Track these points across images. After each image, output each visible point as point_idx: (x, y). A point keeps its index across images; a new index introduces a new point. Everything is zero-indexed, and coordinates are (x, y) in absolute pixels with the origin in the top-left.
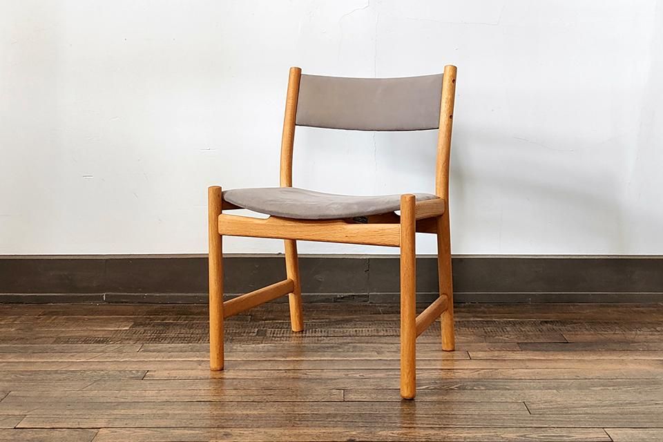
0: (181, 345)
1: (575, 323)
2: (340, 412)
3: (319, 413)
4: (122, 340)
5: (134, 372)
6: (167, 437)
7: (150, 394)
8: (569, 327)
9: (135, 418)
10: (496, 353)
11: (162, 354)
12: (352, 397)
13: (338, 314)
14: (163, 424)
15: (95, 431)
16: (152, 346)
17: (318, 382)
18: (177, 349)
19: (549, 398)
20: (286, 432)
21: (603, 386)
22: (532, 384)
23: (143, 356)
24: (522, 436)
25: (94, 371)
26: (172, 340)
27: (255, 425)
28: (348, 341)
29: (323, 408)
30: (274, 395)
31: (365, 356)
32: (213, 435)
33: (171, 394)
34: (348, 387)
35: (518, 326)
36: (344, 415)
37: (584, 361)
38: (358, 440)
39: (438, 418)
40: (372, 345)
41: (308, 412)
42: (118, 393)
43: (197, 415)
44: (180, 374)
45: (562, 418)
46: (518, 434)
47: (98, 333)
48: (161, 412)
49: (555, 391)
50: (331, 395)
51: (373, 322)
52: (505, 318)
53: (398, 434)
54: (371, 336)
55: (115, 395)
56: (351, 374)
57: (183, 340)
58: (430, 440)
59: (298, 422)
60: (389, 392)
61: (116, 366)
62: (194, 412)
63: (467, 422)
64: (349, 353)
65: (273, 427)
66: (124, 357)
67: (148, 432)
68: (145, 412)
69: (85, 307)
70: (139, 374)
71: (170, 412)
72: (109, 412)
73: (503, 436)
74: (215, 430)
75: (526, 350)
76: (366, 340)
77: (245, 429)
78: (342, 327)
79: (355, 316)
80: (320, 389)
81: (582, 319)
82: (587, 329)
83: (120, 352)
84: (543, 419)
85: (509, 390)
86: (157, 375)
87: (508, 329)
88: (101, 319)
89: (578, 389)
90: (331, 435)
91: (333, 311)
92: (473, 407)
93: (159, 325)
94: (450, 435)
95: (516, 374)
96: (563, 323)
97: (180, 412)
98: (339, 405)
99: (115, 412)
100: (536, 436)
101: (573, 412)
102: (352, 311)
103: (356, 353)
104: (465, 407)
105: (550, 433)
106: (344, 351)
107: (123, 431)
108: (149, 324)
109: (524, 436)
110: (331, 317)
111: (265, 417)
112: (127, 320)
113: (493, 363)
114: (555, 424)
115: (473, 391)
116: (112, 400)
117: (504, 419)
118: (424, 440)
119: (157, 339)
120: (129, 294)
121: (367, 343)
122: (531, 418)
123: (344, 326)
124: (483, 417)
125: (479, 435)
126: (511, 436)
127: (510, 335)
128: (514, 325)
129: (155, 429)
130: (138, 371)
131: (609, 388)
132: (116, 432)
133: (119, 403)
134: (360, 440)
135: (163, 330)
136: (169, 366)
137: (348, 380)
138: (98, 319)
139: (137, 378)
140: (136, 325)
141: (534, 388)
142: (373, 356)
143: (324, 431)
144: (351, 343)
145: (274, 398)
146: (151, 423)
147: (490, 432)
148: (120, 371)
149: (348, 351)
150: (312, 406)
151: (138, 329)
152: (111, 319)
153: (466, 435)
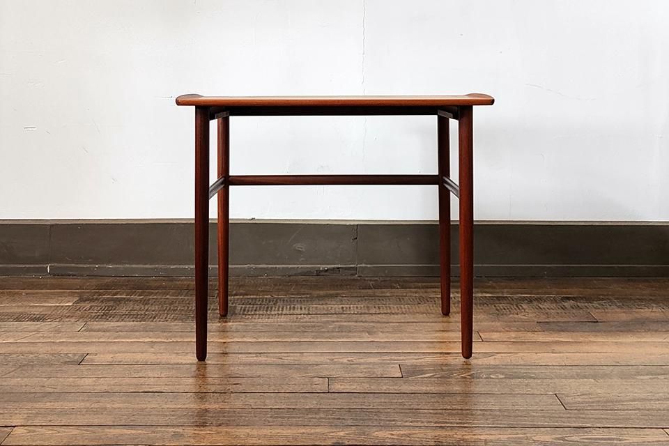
0: (132, 323)
1: (603, 300)
2: (324, 407)
3: (297, 407)
4: (61, 318)
5: (70, 355)
6: (100, 439)
7: (87, 382)
8: (595, 304)
9: (63, 413)
10: (513, 334)
11: (108, 334)
12: (338, 387)
13: (321, 289)
14: (96, 421)
15: (8, 430)
16: (96, 325)
17: (296, 368)
18: (126, 329)
19: (586, 389)
20: (255, 432)
21: (652, 374)
22: (562, 371)
23: (84, 335)
24: (559, 439)
25: (22, 354)
26: (122, 317)
27: (214, 422)
28: (332, 320)
29: (303, 401)
30: (240, 384)
31: (354, 337)
32: (159, 435)
33: (112, 383)
34: (334, 374)
35: (535, 303)
36: (328, 410)
37: (621, 343)
38: (347, 443)
39: (449, 414)
40: (362, 324)
41: (283, 407)
42: (46, 382)
43: (142, 409)
44: (128, 357)
45: (606, 414)
46: (554, 436)
47: (34, 309)
48: (96, 405)
49: (593, 381)
50: (311, 384)
51: (362, 298)
52: (519, 293)
53: (398, 435)
54: (361, 314)
55: (41, 384)
56: (337, 358)
57: (135, 317)
58: (440, 444)
59: (270, 419)
60: (386, 381)
61: (49, 349)
62: (140, 406)
63: (487, 420)
64: (334, 334)
65: (238, 425)
66: (61, 338)
67: (75, 432)
68: (77, 405)
69: (24, 280)
70: (77, 357)
71: (108, 406)
72: (30, 405)
73: (534, 438)
74: (163, 429)
75: (548, 330)
76: (355, 319)
77: (202, 428)
78: (326, 304)
79: (341, 292)
80: (297, 376)
81: (610, 295)
82: (619, 307)
83: (58, 331)
84: (584, 416)
85: (534, 379)
86: (98, 359)
87: (524, 306)
88: (41, 293)
89: (621, 378)
90: (312, 437)
91: (315, 285)
92: (492, 400)
93: (109, 301)
94: (466, 437)
95: (540, 359)
96: (589, 299)
97: (121, 405)
98: (322, 398)
99: (38, 405)
100: (578, 439)
101: (620, 407)
102: (337, 286)
103: (344, 334)
104: (483, 401)
105: (596, 434)
106: (328, 332)
107: (43, 430)
108: (96, 299)
109: (563, 439)
110: (314, 292)
111: (229, 412)
112: (72, 294)
113: (510, 346)
114: (600, 423)
115: (490, 380)
116: (38, 389)
117: (534, 416)
118: (433, 444)
119: (105, 317)
120: (77, 265)
121: (356, 322)
122: (568, 415)
123: (329, 303)
124: (506, 414)
125: (504, 437)
126: (547, 438)
127: (528, 313)
128: (531, 301)
129: (86, 428)
130: (75, 354)
131: (659, 377)
132: (34, 431)
133: (46, 395)
134: (350, 443)
135: (112, 307)
136: (115, 348)
137: (333, 366)
138: (37, 293)
139: (72, 363)
140: (81, 300)
141: (566, 377)
142: (363, 337)
143: (304, 431)
144: (338, 321)
145: (240, 388)
146: (81, 420)
147: (518, 434)
148: (53, 354)
149: (333, 332)
150: (289, 398)
151: (83, 304)
152: (52, 294)
153: (486, 437)
